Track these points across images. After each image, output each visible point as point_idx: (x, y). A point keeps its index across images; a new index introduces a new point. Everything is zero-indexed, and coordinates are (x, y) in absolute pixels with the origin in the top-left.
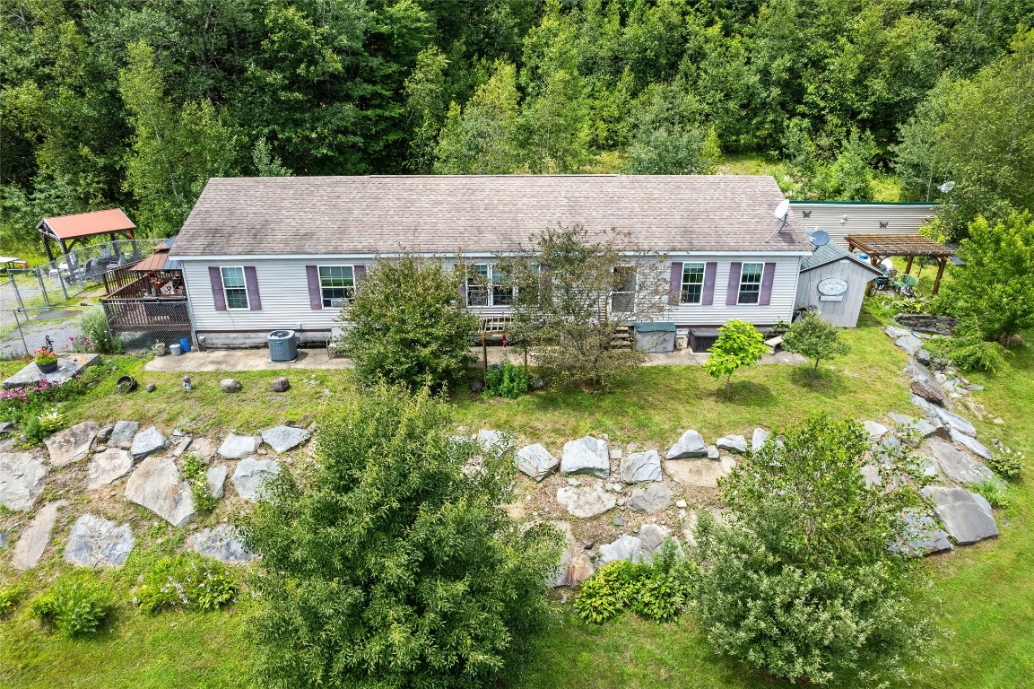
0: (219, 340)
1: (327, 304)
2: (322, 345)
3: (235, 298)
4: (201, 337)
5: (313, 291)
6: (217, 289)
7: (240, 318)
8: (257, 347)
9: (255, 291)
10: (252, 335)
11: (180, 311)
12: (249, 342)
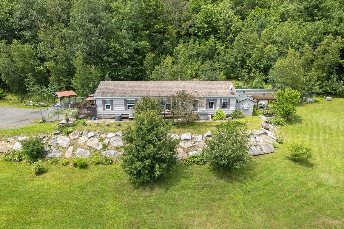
0: (103, 117)
1: (128, 108)
2: (127, 118)
3: (108, 107)
4: (99, 116)
5: (125, 105)
6: (104, 105)
7: (109, 112)
8: (112, 119)
9: (112, 105)
10: (111, 116)
11: (95, 110)
12: (110, 117)
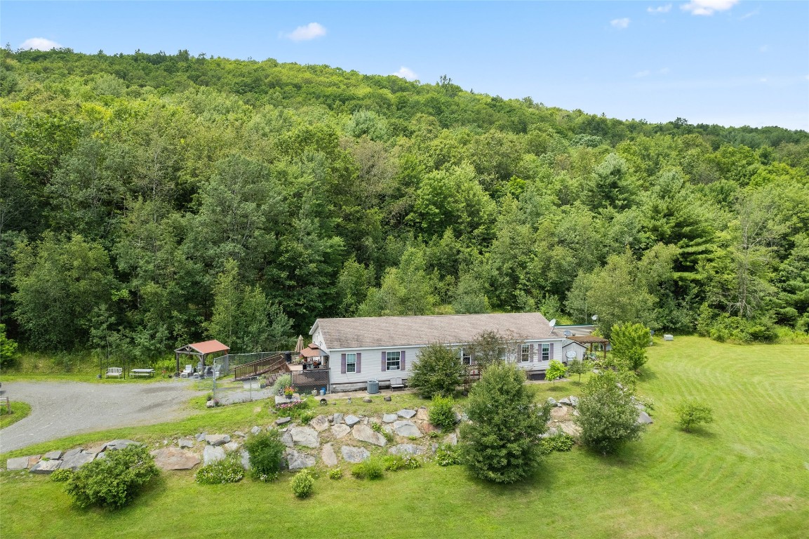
0: (339, 388)
1: (388, 368)
2: (388, 387)
3: (351, 367)
4: (334, 386)
5: (383, 363)
6: (343, 364)
7: (352, 377)
8: (356, 390)
9: (359, 363)
10: (354, 385)
11: (326, 374)
12: (353, 388)
